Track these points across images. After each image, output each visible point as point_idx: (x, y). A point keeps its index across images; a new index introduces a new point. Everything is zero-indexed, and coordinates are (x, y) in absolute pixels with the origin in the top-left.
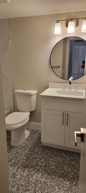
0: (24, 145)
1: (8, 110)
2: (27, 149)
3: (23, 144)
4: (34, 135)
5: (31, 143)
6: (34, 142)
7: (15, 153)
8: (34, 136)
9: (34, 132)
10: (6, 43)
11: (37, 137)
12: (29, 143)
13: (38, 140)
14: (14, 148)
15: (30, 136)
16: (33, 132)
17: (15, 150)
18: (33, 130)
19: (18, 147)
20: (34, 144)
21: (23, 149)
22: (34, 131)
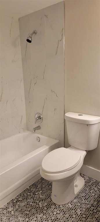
0: (71, 206)
1: (56, 139)
2: (74, 216)
3: (69, 204)
4: (90, 189)
5: (84, 206)
6: (88, 206)
7: (53, 218)
8: (91, 192)
9: (92, 185)
10: (59, 41)
11: (96, 196)
12: (79, 204)
13: (96, 203)
14: (53, 207)
15: (83, 191)
16: (90, 184)
17: (55, 213)
18: (90, 179)
19: (61, 206)
20: (88, 209)
21: (67, 216)
22: (92, 182)
